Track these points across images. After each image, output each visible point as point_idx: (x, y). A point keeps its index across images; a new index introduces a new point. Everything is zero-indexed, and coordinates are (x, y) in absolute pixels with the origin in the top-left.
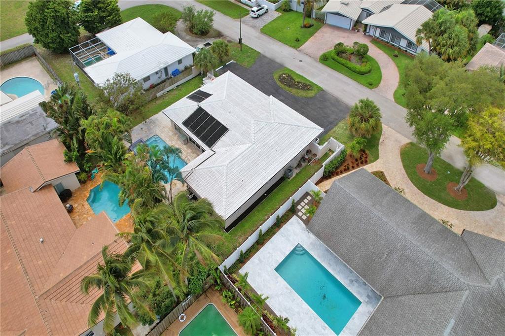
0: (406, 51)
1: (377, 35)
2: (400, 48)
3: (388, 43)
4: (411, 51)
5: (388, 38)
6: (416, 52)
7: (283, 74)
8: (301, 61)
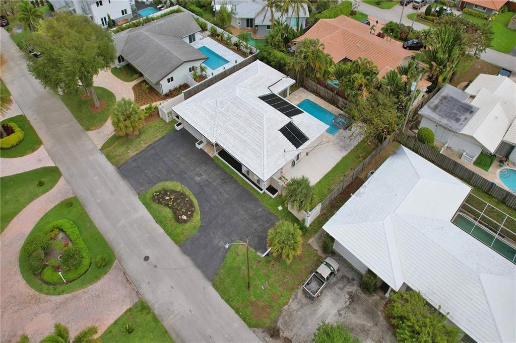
7: (185, 221)
8: (147, 258)
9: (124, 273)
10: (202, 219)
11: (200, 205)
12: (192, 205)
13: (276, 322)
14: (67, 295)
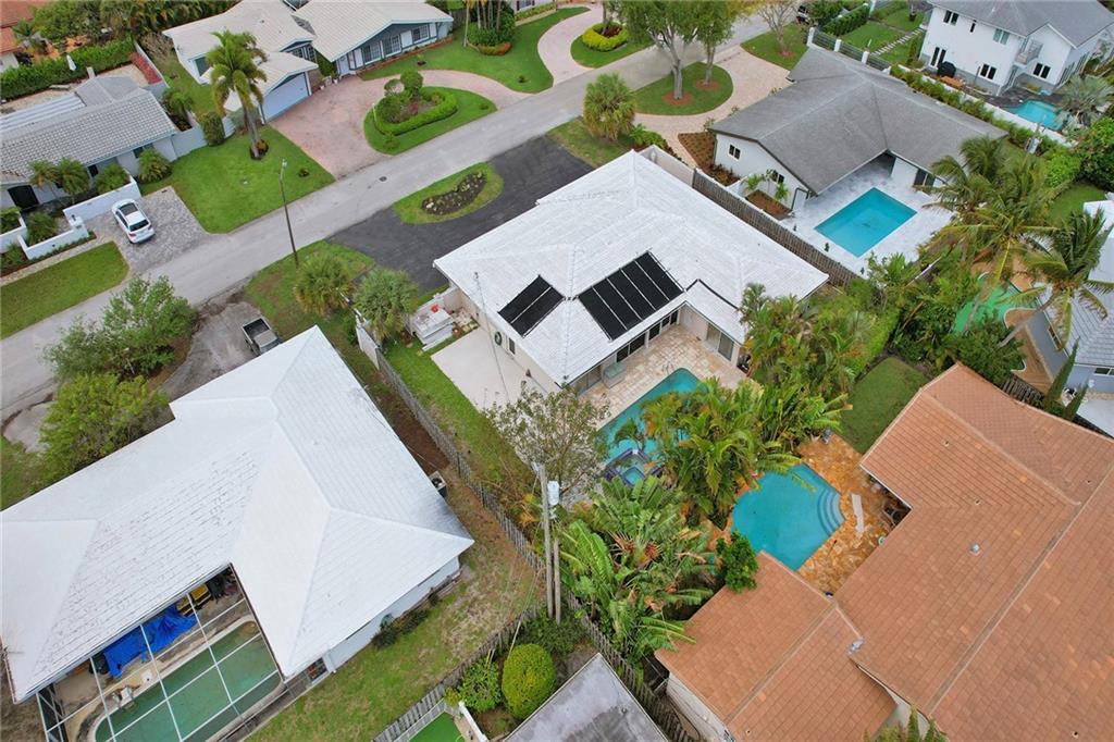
0: (417, 48)
1: (360, 63)
2: (406, 52)
3: (383, 60)
4: (423, 43)
5: (379, 54)
6: (430, 39)
7: (424, 207)
8: (383, 179)
9: (373, 164)
10: (424, 226)
11: (448, 222)
12: (447, 212)
13: (248, 300)
14: (362, 127)
